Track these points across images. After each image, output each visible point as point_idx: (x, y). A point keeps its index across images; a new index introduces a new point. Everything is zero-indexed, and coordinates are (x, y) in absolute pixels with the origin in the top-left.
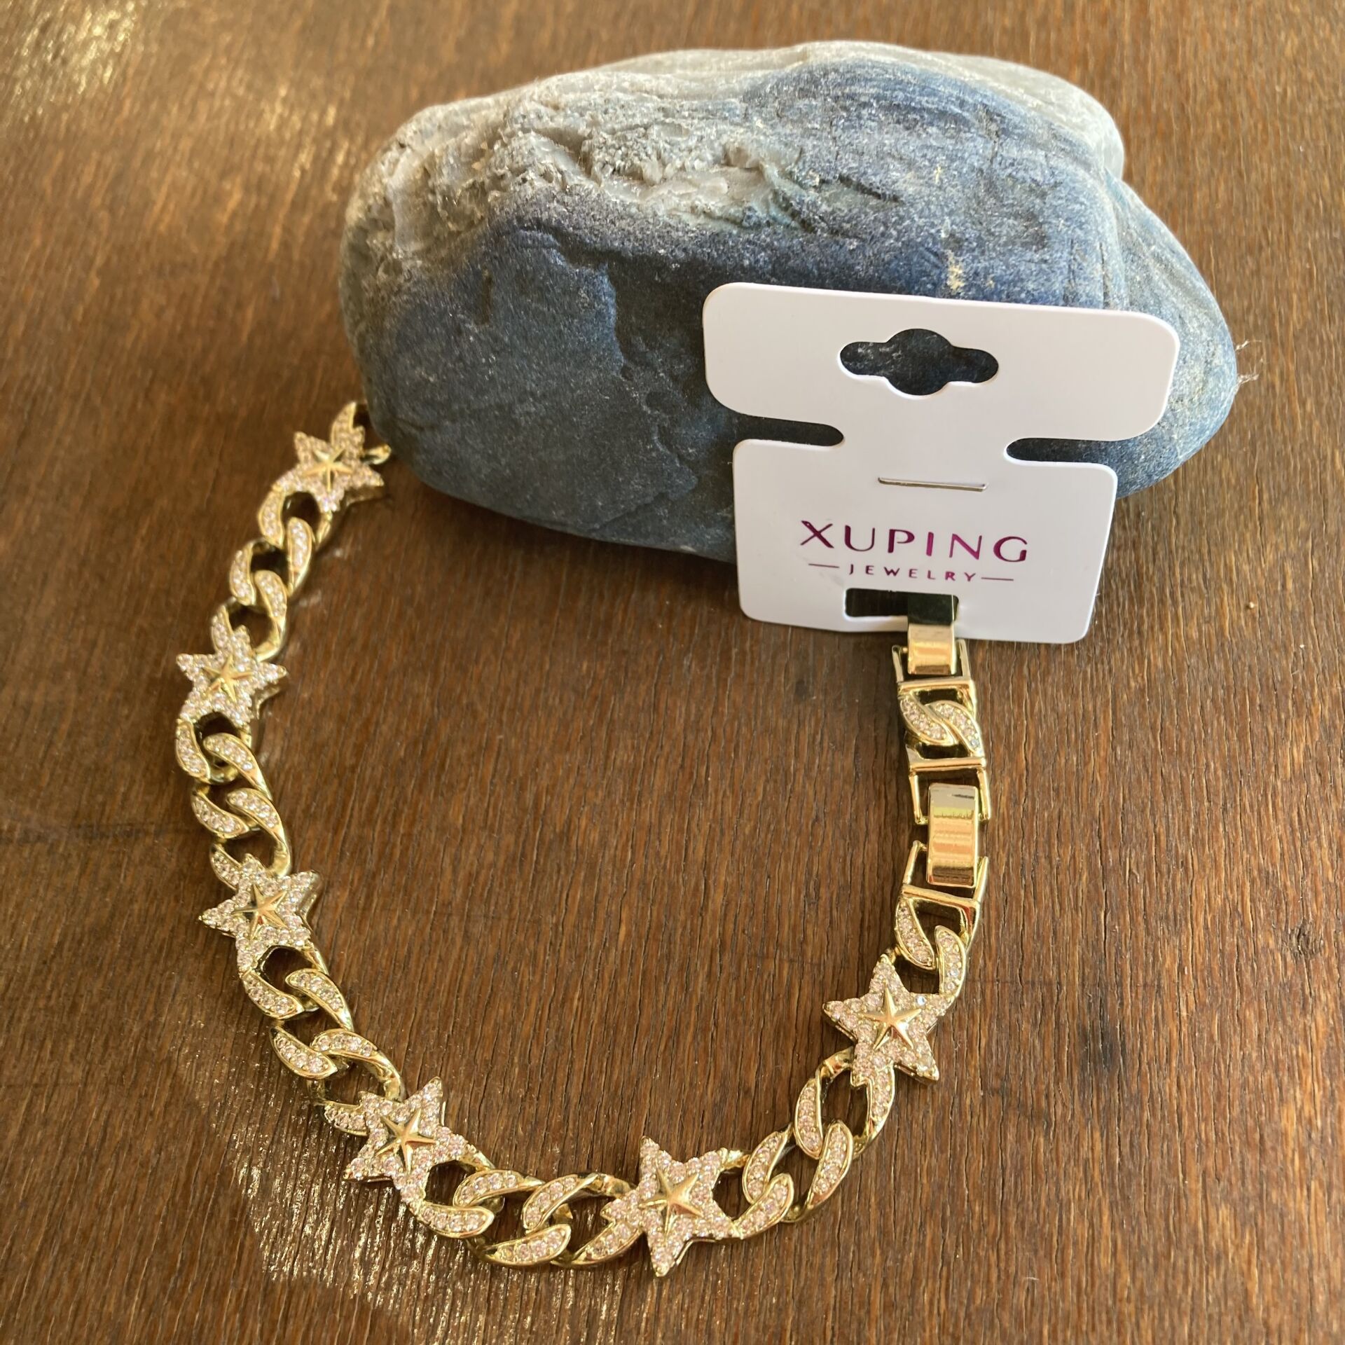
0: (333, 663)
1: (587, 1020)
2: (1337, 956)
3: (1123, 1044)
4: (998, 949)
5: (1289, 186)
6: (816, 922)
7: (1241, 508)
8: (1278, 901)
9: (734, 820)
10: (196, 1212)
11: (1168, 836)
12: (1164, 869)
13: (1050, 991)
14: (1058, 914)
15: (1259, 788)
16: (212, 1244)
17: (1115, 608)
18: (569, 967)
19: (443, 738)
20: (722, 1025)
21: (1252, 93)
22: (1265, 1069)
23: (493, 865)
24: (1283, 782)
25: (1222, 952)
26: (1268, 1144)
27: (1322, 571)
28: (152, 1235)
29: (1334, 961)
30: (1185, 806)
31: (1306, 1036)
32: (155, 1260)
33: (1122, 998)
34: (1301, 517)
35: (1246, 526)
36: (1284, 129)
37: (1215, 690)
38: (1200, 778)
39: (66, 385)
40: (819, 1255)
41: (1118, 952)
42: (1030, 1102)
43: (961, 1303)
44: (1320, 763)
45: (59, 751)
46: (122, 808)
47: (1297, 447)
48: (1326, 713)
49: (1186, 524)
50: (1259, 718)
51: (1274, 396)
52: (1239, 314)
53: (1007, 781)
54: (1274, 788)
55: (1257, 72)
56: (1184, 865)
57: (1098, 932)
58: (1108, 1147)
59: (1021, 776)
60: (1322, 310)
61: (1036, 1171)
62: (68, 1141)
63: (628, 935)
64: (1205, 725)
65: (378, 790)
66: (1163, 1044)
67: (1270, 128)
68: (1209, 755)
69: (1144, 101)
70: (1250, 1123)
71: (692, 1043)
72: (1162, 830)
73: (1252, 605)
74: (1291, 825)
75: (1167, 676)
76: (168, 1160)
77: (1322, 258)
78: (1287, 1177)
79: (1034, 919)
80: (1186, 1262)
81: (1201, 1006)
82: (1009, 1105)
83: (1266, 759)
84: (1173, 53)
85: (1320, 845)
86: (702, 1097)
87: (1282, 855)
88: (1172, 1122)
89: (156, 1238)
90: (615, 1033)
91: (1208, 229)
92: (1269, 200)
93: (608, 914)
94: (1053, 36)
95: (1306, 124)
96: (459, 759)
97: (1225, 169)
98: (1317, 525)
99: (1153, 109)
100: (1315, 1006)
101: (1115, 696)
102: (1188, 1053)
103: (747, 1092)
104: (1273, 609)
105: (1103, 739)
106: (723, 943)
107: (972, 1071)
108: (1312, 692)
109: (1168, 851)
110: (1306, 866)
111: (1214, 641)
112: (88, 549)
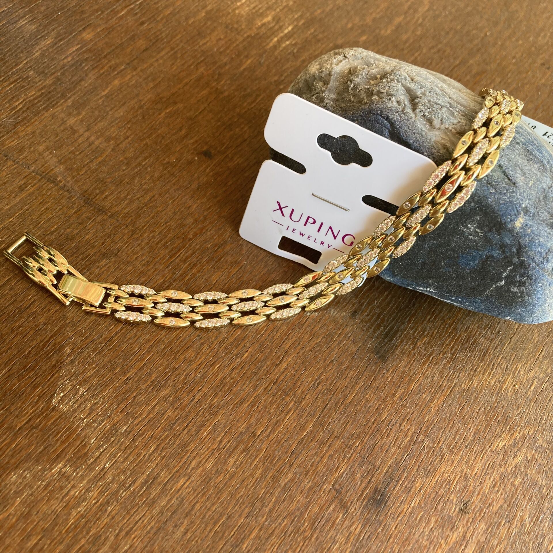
0: (205, 199)
1: (217, 376)
2: (473, 519)
3: (387, 502)
4: (366, 444)
6: (311, 395)
7: (532, 352)
8: (465, 488)
9: (305, 343)
10: (44, 353)
12: (435, 453)
13: (374, 468)
14: (392, 445)
15: (481, 447)
16: (43, 368)
18: (221, 355)
19: (226, 250)
20: (260, 408)
22: (427, 540)
24: (491, 451)
25: (437, 493)
27: (546, 390)
28: (25, 351)
29: (471, 520)
30: (454, 437)
31: (447, 538)
32: (20, 360)
33: (396, 486)
34: (550, 368)
35: (531, 359)
37: (488, 406)
38: (465, 431)
39: (171, 43)
40: (245, 506)
41: (404, 471)
42: (345, 500)
44: (506, 452)
45: (93, 166)
46: (103, 200)
48: (518, 438)
49: (512, 345)
50: (496, 425)
53: (403, 391)
54: (487, 451)
56: (442, 456)
57: (401, 459)
58: (361, 532)
59: (408, 392)
61: (333, 525)
62: (15, 300)
63: (247, 357)
64: (477, 415)
65: (194, 253)
66: (399, 511)
68: (473, 426)
71: (246, 407)
73: (516, 386)
74: (485, 466)
75: (475, 391)
76: (45, 329)
79: (384, 441)
81: (419, 506)
82: (337, 497)
83: (490, 439)
85: (490, 479)
86: (238, 427)
87: (476, 474)
88: (387, 537)
89: (26, 353)
90: (223, 387)
93: (245, 346)
96: (227, 261)
100: (456, 530)
101: (455, 386)
102: (406, 518)
103: (255, 436)
104: (522, 392)
105: (442, 397)
106: (276, 381)
107: (332, 478)
108: (518, 427)
109: (440, 448)
110: (481, 482)
111: (497, 389)
112: (145, 104)
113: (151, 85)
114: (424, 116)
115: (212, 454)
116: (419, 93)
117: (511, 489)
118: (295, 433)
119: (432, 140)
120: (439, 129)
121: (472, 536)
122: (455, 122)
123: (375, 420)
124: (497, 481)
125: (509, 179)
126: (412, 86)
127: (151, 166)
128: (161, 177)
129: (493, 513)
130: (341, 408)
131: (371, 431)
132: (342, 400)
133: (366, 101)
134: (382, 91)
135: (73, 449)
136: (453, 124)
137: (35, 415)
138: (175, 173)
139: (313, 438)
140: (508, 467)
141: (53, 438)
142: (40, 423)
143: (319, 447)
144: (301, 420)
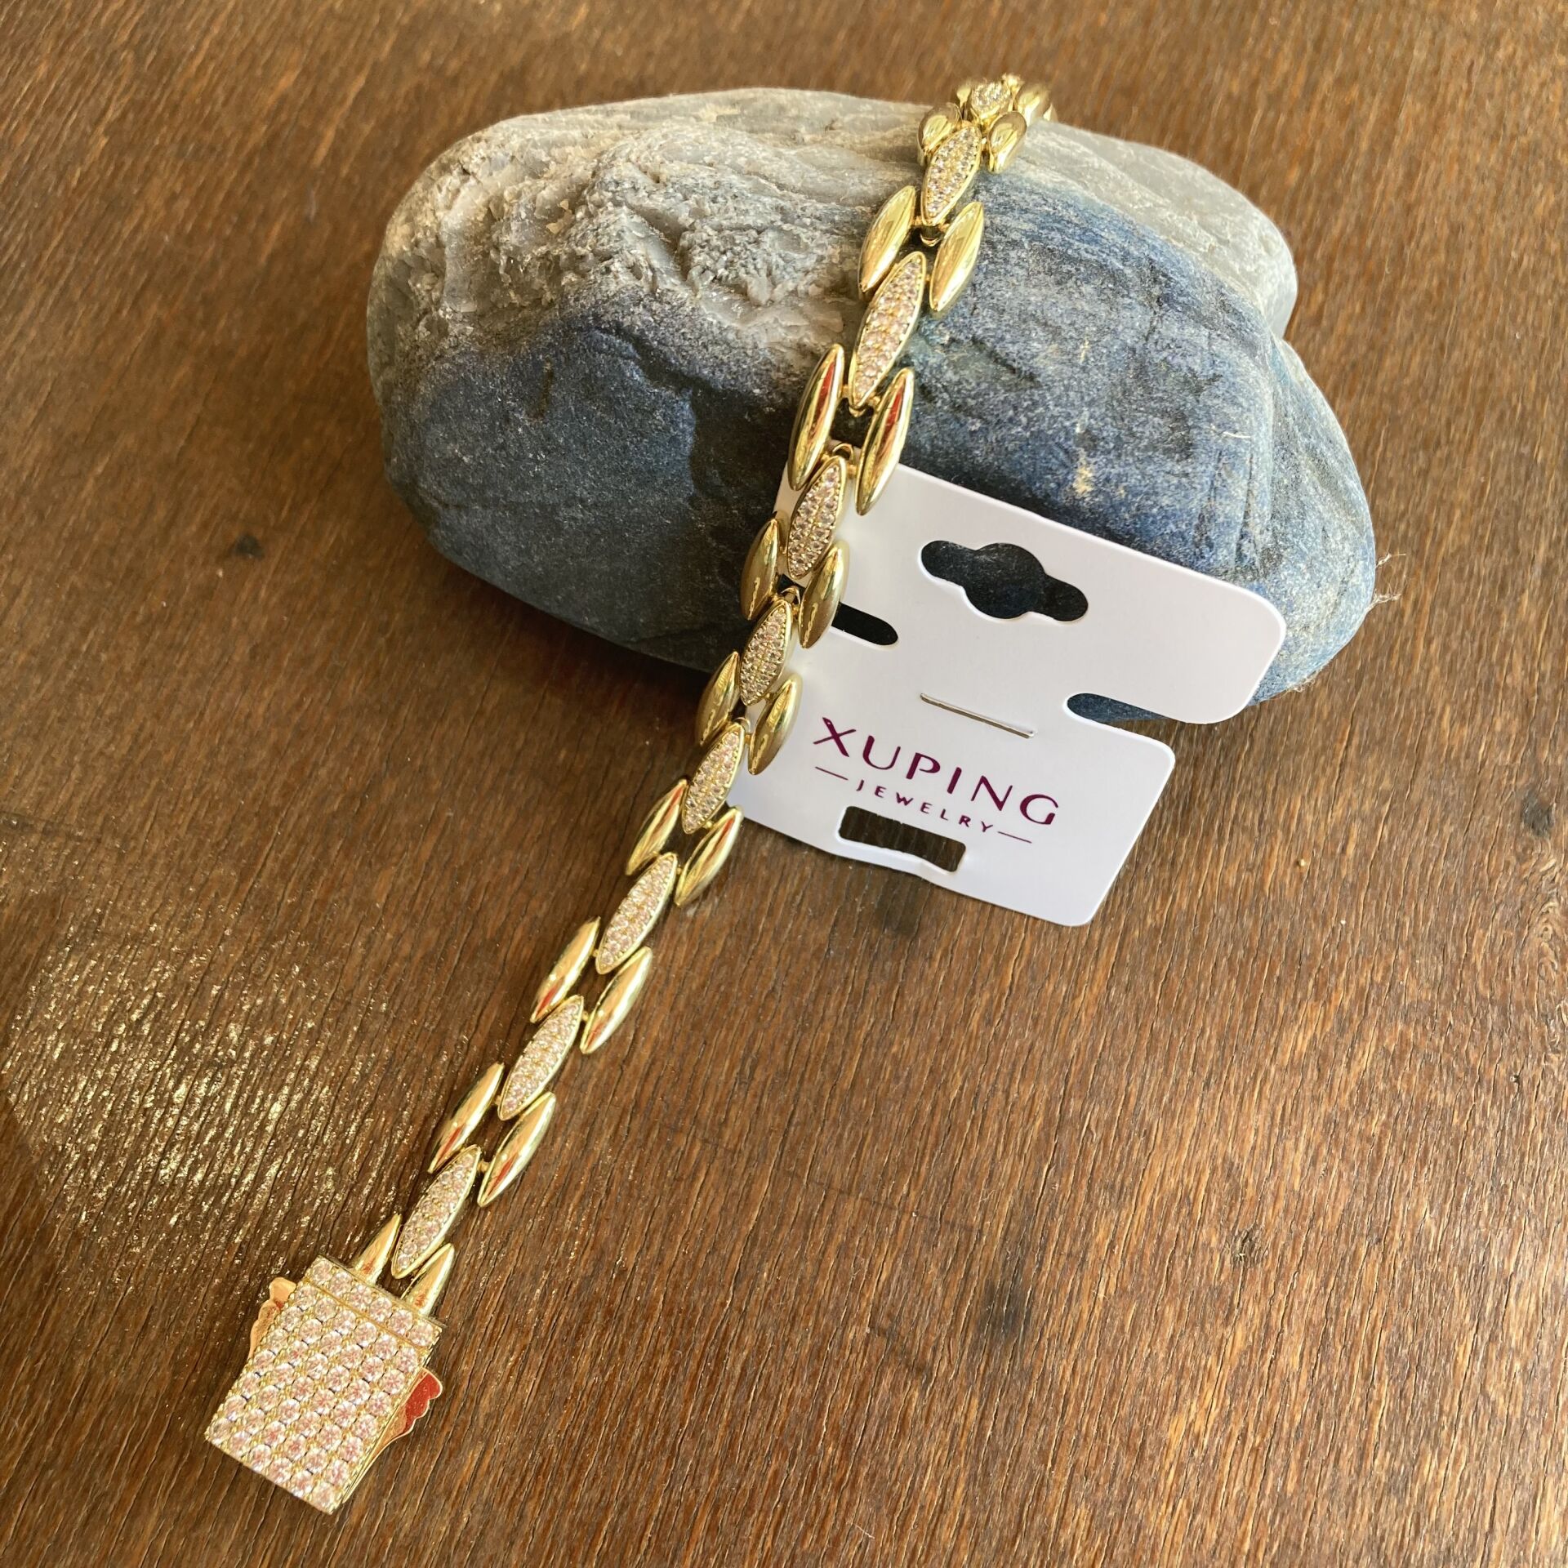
0: (281, 680)
2: (1278, 1271)
3: (1029, 1313)
4: (926, 1180)
5: (1491, 376)
6: (743, 1105)
7: (1324, 748)
8: (1234, 1197)
9: (684, 971)
11: (1138, 1099)
12: (1125, 1135)
13: (969, 1238)
15: (1249, 1069)
17: (1155, 830)
19: (384, 800)
20: (614, 1193)
21: (1484, 253)
22: (1169, 1372)
23: (409, 958)
24: (1279, 1069)
25: (1160, 1239)
26: (1148, 1452)
27: (1391, 842)
29: (1273, 1275)
30: (1166, 1070)
31: (1220, 1348)
33: (1041, 1262)
34: (1387, 774)
35: (1324, 770)
36: (1506, 307)
37: (1235, 948)
38: (1190, 1043)
39: (42, 264)
40: (654, 1463)
41: (1052, 1211)
42: (915, 1351)
43: (788, 1544)
44: (1324, 1057)
46: (13, 793)
47: (1407, 692)
48: (1346, 1004)
49: (1260, 752)
50: (1273, 991)
51: (1401, 624)
52: (1390, 519)
53: (986, 996)
54: (1267, 1073)
55: (1497, 227)
56: (1147, 1135)
57: (1036, 1186)
58: (982, 1418)
59: (1003, 994)
60: (1482, 537)
61: (902, 1427)
64: (1213, 985)
65: (301, 842)
66: (1070, 1323)
67: (1490, 303)
68: (1208, 1020)
69: (1361, 227)
70: (1136, 1426)
71: (577, 1206)
72: (1134, 1089)
73: (1303, 863)
74: (1273, 1118)
75: (1188, 922)
77: (1502, 473)
78: (1156, 1490)
79: (973, 1156)
80: (1030, 1553)
81: (1121, 1291)
82: (893, 1349)
83: (1267, 1039)
84: (1410, 176)
85: (1296, 1149)
86: (574, 1266)
87: (1254, 1148)
88: (1056, 1407)
91: (1386, 406)
92: (1463, 388)
94: (1282, 119)
95: (1532, 307)
96: (397, 829)
97: (1427, 338)
98: (1401, 787)
99: (1369, 243)
100: (1239, 1319)
101: (1126, 930)
102: (1093, 1338)
103: (622, 1273)
104: (1324, 873)
105: (1100, 975)
106: (637, 1105)
107: (864, 1304)
108: (1338, 977)
109: (1135, 1115)
110: (1274, 1166)
111: (1251, 892)
112: (30, 476)
113: (31, 413)
114: (718, 280)
115: (525, 1362)
116: (685, 218)
117: (1362, 1151)
118: (729, 1223)
119: (761, 346)
120: (772, 302)
121: (1288, 1315)
122: (810, 263)
123: (934, 1107)
124: (1319, 1146)
125: (1013, 370)
126: (658, 202)
127: (105, 647)
128: (144, 663)
129: (1329, 1234)
130: (834, 1108)
131: (931, 1139)
132: (828, 1087)
133: (548, 296)
134: (581, 251)
135: (164, 1482)
136: (807, 272)
137: (37, 1432)
138: (178, 639)
139: (782, 1218)
140: (1339, 1096)
141: (103, 1474)
142: (58, 1447)
143: (806, 1238)
144: (736, 1184)
